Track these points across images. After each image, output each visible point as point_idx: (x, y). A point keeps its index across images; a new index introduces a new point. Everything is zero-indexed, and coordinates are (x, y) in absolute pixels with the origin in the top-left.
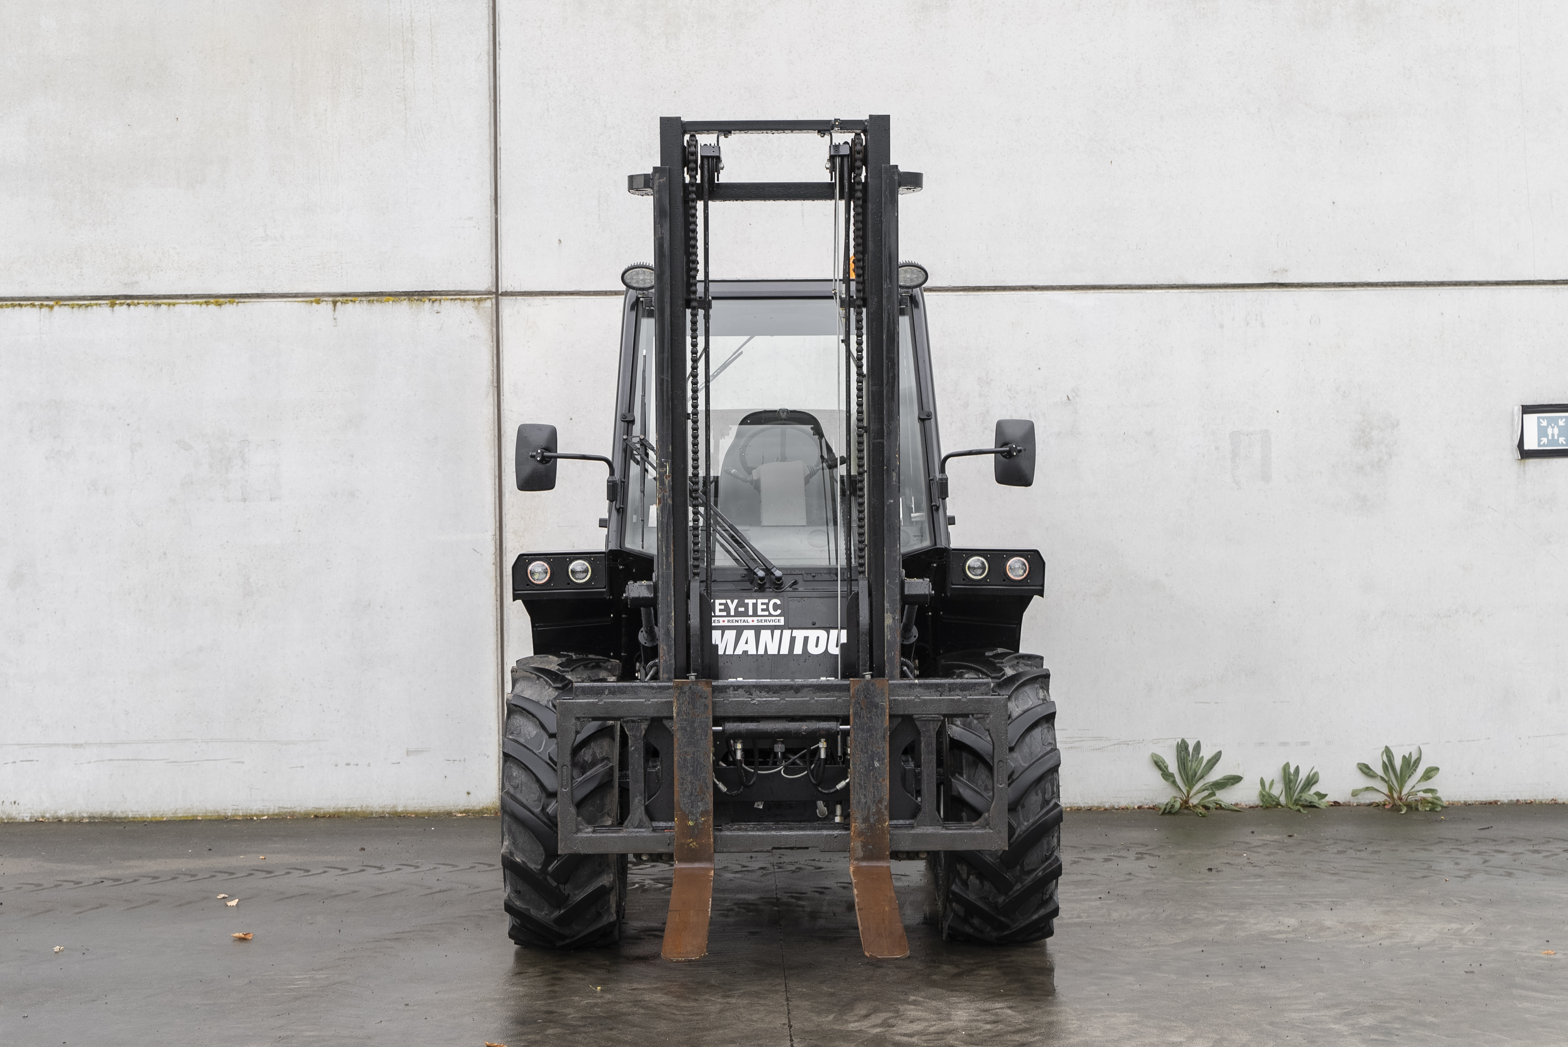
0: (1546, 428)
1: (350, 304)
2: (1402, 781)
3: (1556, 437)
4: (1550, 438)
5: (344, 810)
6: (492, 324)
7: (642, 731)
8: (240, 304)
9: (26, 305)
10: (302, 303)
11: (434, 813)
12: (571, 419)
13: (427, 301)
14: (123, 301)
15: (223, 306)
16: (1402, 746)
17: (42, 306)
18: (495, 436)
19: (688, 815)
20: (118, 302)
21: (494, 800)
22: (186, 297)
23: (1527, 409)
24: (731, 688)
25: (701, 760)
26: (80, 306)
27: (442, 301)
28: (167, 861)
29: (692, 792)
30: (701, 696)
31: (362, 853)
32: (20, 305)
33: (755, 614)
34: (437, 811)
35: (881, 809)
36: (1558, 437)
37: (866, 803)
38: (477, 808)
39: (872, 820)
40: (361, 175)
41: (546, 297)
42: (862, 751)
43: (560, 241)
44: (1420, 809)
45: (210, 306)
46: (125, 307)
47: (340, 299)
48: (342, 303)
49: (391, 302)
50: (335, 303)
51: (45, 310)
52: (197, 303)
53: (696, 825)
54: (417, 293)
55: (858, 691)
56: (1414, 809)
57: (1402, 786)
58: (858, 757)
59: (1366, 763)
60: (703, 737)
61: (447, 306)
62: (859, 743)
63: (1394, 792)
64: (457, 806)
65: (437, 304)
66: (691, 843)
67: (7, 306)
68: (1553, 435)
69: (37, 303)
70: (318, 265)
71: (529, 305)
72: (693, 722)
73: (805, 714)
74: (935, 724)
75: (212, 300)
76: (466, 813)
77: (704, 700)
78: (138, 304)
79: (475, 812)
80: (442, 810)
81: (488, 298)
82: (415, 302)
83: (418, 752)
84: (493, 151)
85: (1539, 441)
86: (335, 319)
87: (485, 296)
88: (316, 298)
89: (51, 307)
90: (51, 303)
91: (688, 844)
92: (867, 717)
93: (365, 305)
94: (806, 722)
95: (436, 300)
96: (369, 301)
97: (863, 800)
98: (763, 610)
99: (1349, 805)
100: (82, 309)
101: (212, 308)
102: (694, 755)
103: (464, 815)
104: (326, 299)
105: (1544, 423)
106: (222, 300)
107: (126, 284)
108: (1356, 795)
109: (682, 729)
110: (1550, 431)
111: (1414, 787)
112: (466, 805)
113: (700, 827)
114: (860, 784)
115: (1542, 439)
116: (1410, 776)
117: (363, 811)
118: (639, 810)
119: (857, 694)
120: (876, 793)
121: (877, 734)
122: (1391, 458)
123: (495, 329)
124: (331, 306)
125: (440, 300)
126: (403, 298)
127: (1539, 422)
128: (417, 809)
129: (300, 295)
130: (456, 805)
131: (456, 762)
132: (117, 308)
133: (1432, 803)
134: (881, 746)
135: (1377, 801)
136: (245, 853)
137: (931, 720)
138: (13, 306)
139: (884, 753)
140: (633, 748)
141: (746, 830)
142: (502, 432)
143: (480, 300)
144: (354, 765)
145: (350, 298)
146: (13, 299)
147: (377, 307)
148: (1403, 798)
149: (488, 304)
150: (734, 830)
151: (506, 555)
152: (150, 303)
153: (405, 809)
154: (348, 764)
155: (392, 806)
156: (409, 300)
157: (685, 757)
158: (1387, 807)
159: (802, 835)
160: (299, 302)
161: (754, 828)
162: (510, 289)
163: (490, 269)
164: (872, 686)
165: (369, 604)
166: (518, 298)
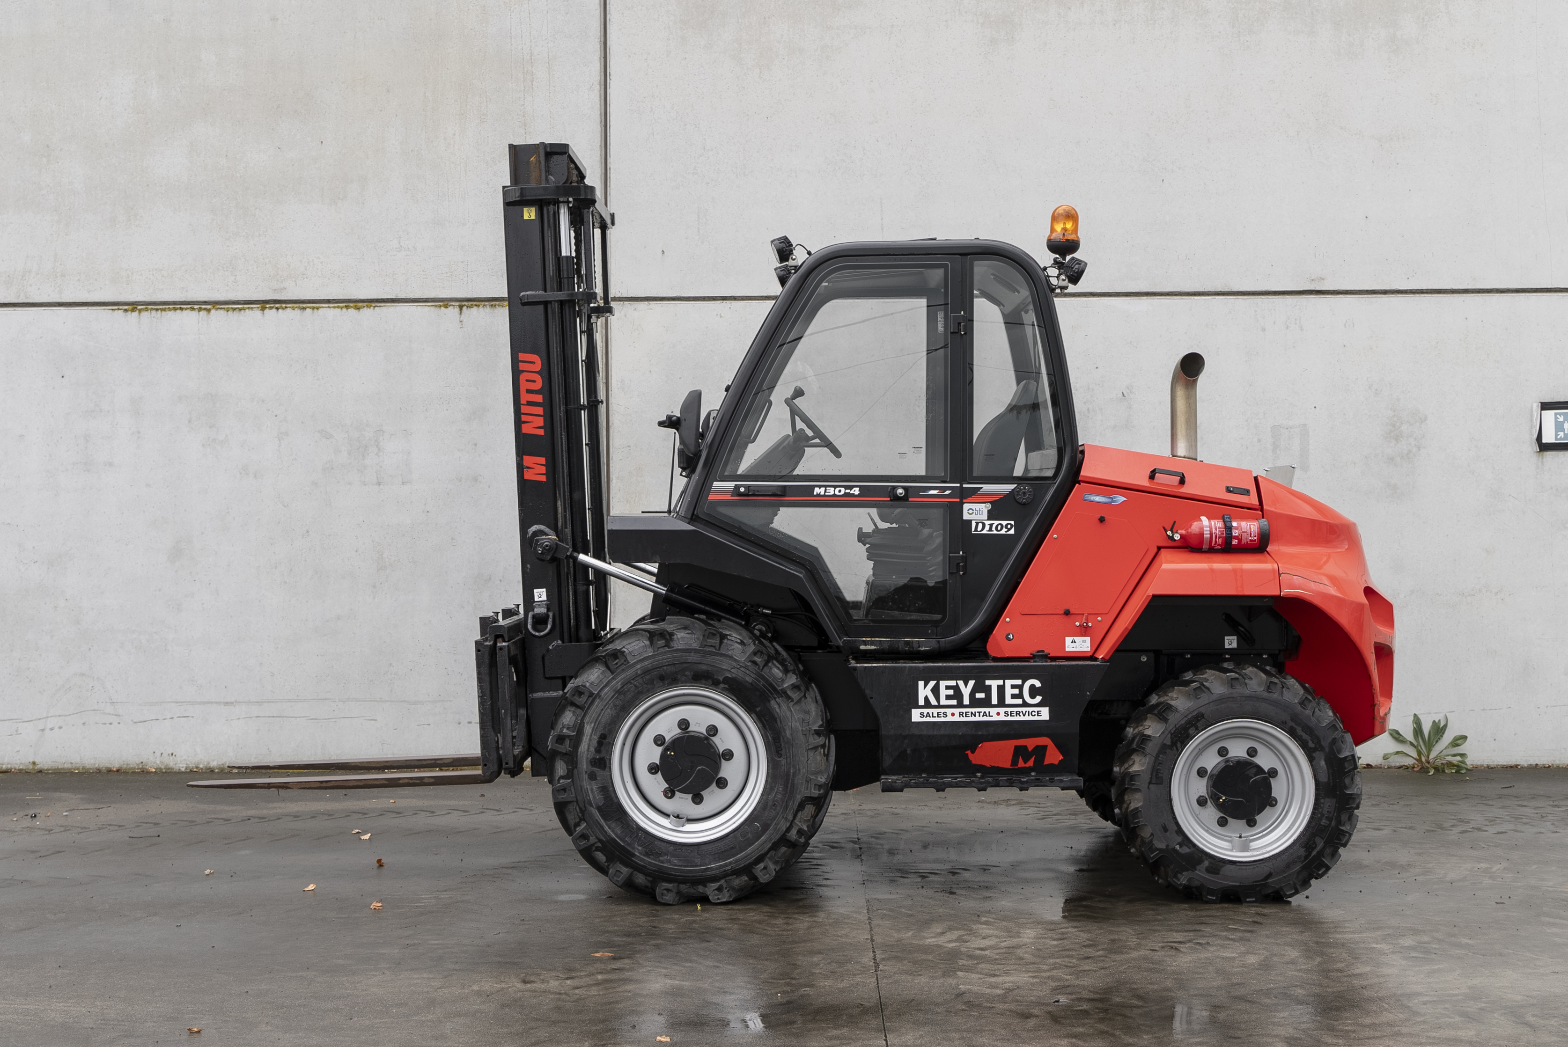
0: (1563, 423)
1: (475, 308)
2: (1430, 746)
8: (376, 308)
9: (186, 309)
10: (432, 307)
14: (272, 305)
15: (361, 310)
16: (1430, 713)
17: (200, 309)
20: (268, 306)
22: (329, 301)
26: (234, 309)
28: (307, 803)
31: (483, 798)
32: (181, 309)
40: (485, 192)
41: (651, 302)
43: (663, 251)
44: (1446, 771)
45: (349, 310)
46: (274, 310)
47: (466, 304)
48: (467, 307)
50: (461, 307)
51: (203, 313)
52: (338, 307)
56: (1441, 771)
57: (1429, 751)
59: (1397, 729)
63: (1422, 756)
67: (170, 309)
69: (196, 307)
70: (447, 273)
71: (635, 309)
75: (352, 305)
78: (286, 307)
84: (603, 171)
85: (1556, 435)
86: (461, 321)
88: (445, 302)
89: (209, 310)
90: (209, 307)
93: (488, 310)
96: (492, 306)
99: (1381, 768)
100: (236, 313)
101: (352, 311)
104: (453, 304)
105: (1561, 419)
106: (360, 304)
107: (275, 290)
108: (1387, 759)
111: (1442, 751)
115: (1559, 433)
116: (1437, 742)
122: (1419, 450)
123: (604, 331)
124: (457, 310)
127: (1556, 418)
129: (430, 300)
132: (267, 311)
133: (1458, 766)
135: (1406, 764)
136: (377, 798)
138: (175, 309)
142: (610, 424)
145: (475, 303)
146: (175, 303)
148: (1431, 761)
152: (297, 307)
154: (470, 722)
158: (1415, 769)
160: (429, 306)
162: (617, 296)
165: (490, 579)
166: (625, 303)
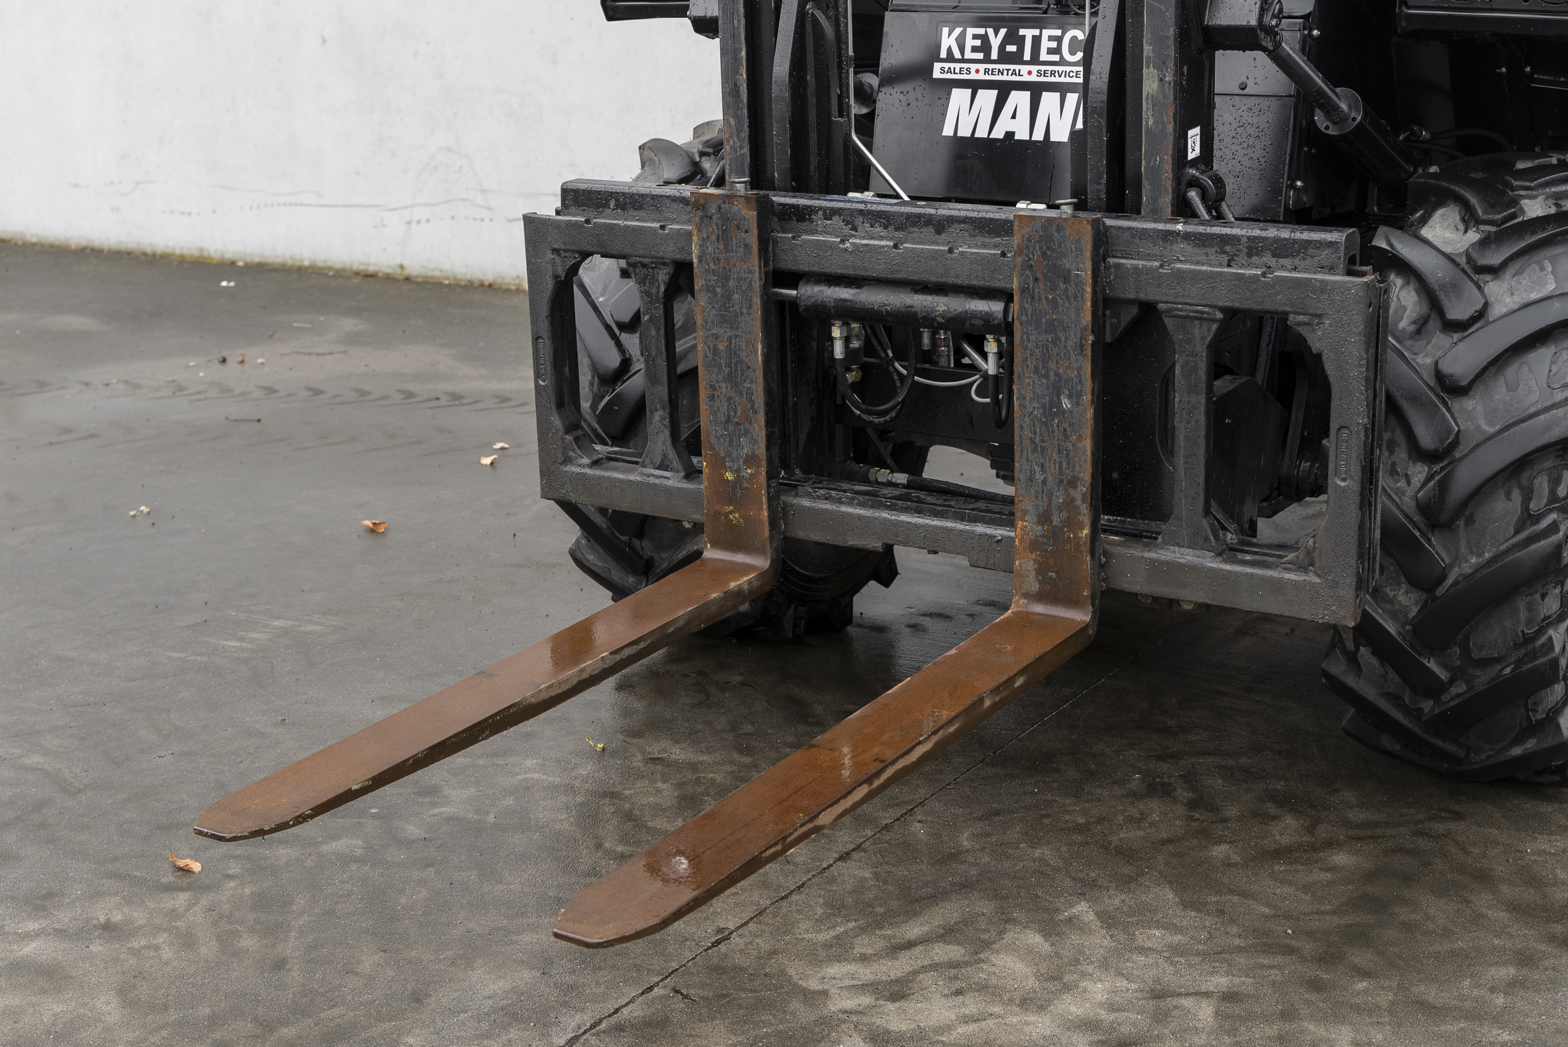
7: (659, 285)
19: (724, 459)
24: (820, 213)
25: (743, 355)
29: (729, 416)
30: (738, 227)
33: (1035, 59)
35: (1073, 500)
37: (1044, 482)
39: (1056, 521)
42: (1036, 371)
53: (739, 479)
55: (1029, 240)
58: (1029, 384)
60: (745, 311)
62: (1032, 355)
66: (731, 512)
72: (727, 279)
73: (940, 280)
74: (1205, 327)
77: (743, 235)
91: (727, 515)
92: (1047, 298)
94: (946, 295)
97: (1039, 476)
98: (1050, 51)
102: (731, 343)
109: (708, 290)
113: (745, 485)
114: (1032, 441)
118: (661, 436)
119: (1027, 247)
120: (1065, 465)
121: (1067, 338)
134: (1075, 365)
137: (1196, 318)
139: (1080, 381)
140: (647, 317)
141: (839, 501)
150: (819, 497)
157: (715, 346)
159: (936, 527)
161: (853, 499)
164: (1058, 231)
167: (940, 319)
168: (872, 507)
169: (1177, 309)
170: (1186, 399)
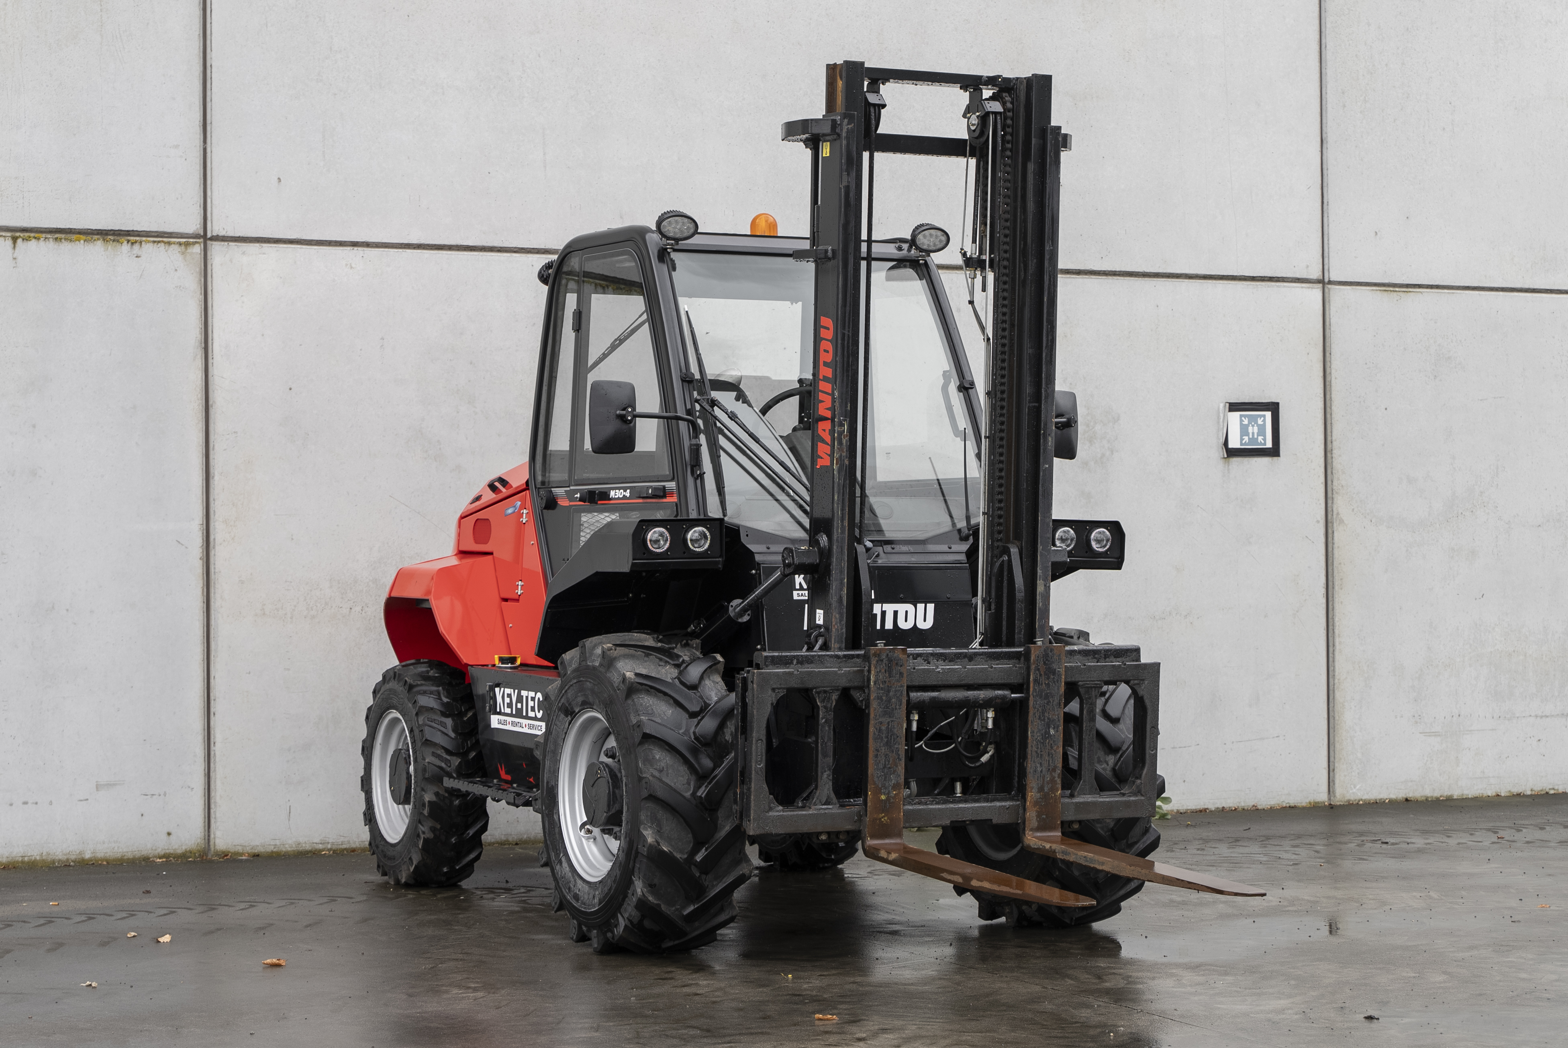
0: (1248, 426)
1: (34, 242)
3: (1256, 436)
4: (1251, 437)
5: (20, 859)
6: (201, 274)
7: (832, 702)
11: (128, 859)
12: (290, 389)
13: (125, 242)
18: (203, 406)
19: (881, 789)
21: (199, 841)
23: (1234, 407)
24: (911, 656)
25: (895, 731)
27: (143, 243)
29: (885, 764)
30: (897, 664)
34: (132, 857)
35: (1055, 777)
36: (1258, 436)
37: (1041, 771)
38: (179, 851)
39: (1046, 789)
40: (47, 86)
41: (263, 245)
42: (1040, 718)
43: (279, 179)
47: (21, 234)
48: (23, 240)
49: (82, 242)
50: (15, 240)
53: (888, 799)
54: (112, 232)
55: (1038, 657)
58: (1036, 725)
60: (898, 707)
61: (149, 249)
62: (1038, 711)
64: (155, 850)
65: (136, 246)
66: (882, 818)
68: (1253, 433)
71: (244, 253)
72: (889, 691)
73: (983, 682)
74: (1097, 691)
76: (167, 858)
77: (899, 668)
79: (178, 857)
80: (138, 855)
81: (196, 242)
82: (111, 242)
83: (110, 785)
85: (1242, 440)
86: (15, 259)
87: (192, 240)
91: (880, 819)
92: (1045, 683)
93: (51, 244)
94: (982, 690)
95: (136, 242)
96: (56, 239)
97: (1039, 769)
102: (889, 725)
103: (164, 860)
104: (4, 234)
105: (1246, 422)
109: (878, 699)
110: (1250, 429)
112: (166, 848)
113: (892, 801)
114: (1036, 752)
115: (1243, 437)
117: (43, 860)
118: (827, 786)
119: (1037, 660)
120: (1051, 762)
121: (1053, 701)
122: (1112, 454)
123: (203, 280)
124: (9, 242)
125: (141, 242)
126: (96, 237)
127: (1241, 421)
128: (107, 855)
130: (154, 848)
131: (154, 796)
134: (1057, 713)
137: (1094, 687)
139: (1059, 720)
140: (824, 720)
141: (926, 804)
142: (210, 403)
143: (187, 244)
144: (33, 803)
145: (32, 235)
147: (66, 247)
149: (197, 249)
150: (915, 804)
151: (214, 548)
153: (93, 855)
154: (25, 803)
155: (78, 852)
156: (104, 240)
157: (880, 727)
159: (978, 807)
161: (933, 801)
162: (222, 233)
163: (199, 208)
164: (1051, 652)
165: (53, 607)
166: (231, 244)
167: (981, 702)
168: (943, 803)
169: (1087, 684)
170: (1088, 725)
